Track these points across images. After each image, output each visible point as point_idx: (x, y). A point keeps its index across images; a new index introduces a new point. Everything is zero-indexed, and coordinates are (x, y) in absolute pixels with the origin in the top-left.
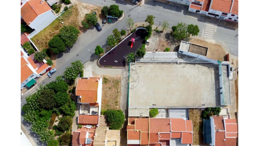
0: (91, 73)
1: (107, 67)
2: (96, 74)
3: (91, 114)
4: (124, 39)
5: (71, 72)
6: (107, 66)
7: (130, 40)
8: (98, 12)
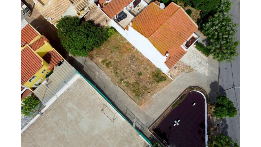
0: (192, 66)
1: (181, 99)
2: (183, 72)
3: (125, 11)
5: (221, 28)
6: (182, 100)
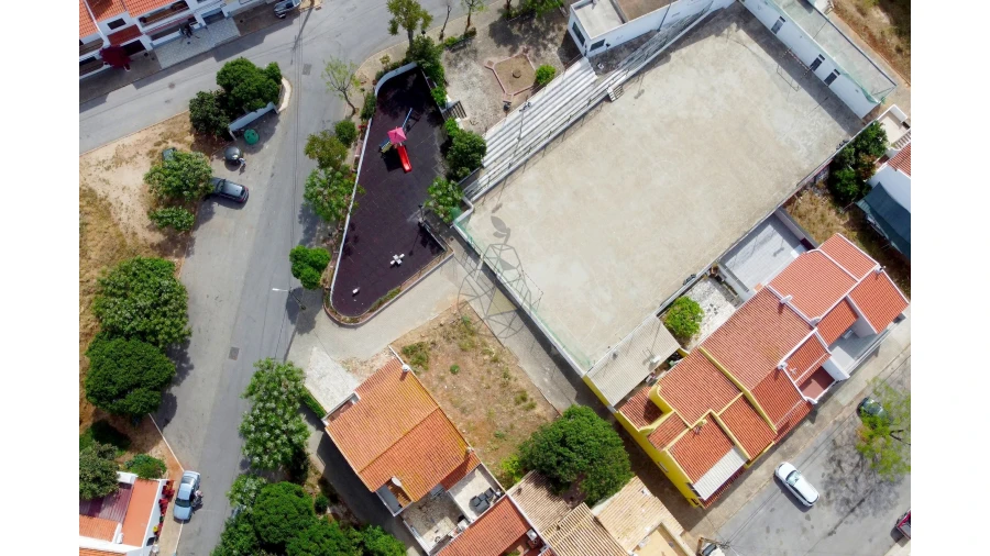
0: (342, 371)
1: (381, 304)
2: (364, 359)
3: (472, 516)
4: (357, 160)
5: (276, 427)
6: (378, 301)
7: (385, 149)
8: (179, 142)
